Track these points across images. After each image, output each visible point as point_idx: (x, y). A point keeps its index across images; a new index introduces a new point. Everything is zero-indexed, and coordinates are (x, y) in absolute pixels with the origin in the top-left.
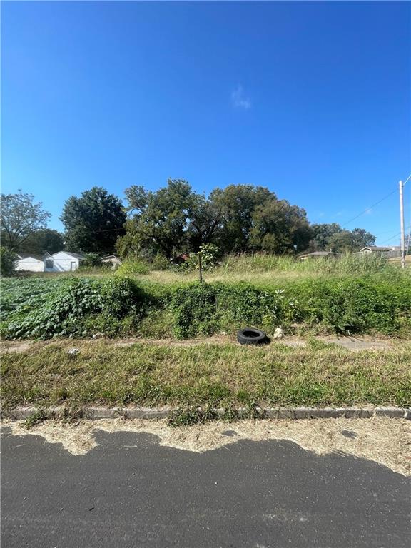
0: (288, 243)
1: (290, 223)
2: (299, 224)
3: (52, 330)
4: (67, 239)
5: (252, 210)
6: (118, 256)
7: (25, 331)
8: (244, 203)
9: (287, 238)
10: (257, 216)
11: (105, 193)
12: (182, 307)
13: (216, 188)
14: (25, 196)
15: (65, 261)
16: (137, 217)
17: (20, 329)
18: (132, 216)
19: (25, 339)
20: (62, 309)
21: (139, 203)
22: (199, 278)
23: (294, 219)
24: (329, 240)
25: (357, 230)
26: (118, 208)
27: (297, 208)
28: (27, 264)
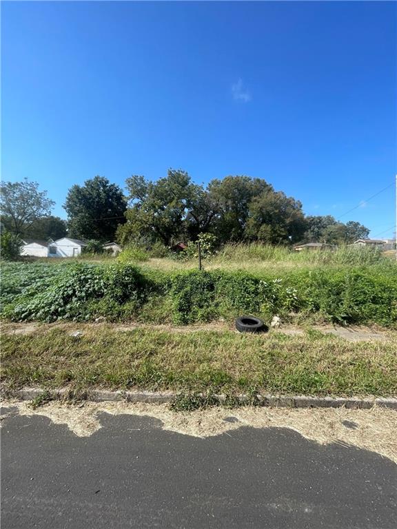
0: (284, 234)
1: (285, 214)
2: (294, 215)
3: (56, 313)
4: (70, 226)
5: (249, 201)
6: (118, 243)
7: (30, 313)
8: (241, 194)
9: (283, 229)
10: (254, 207)
11: (107, 182)
12: (181, 294)
13: (214, 179)
14: (31, 185)
15: (68, 247)
16: (138, 206)
17: (26, 311)
18: (132, 205)
19: (30, 321)
20: (65, 293)
21: (139, 193)
22: (198, 267)
23: (289, 210)
24: (323, 232)
25: (351, 223)
26: (119, 197)
27: (294, 200)
28: (32, 249)
